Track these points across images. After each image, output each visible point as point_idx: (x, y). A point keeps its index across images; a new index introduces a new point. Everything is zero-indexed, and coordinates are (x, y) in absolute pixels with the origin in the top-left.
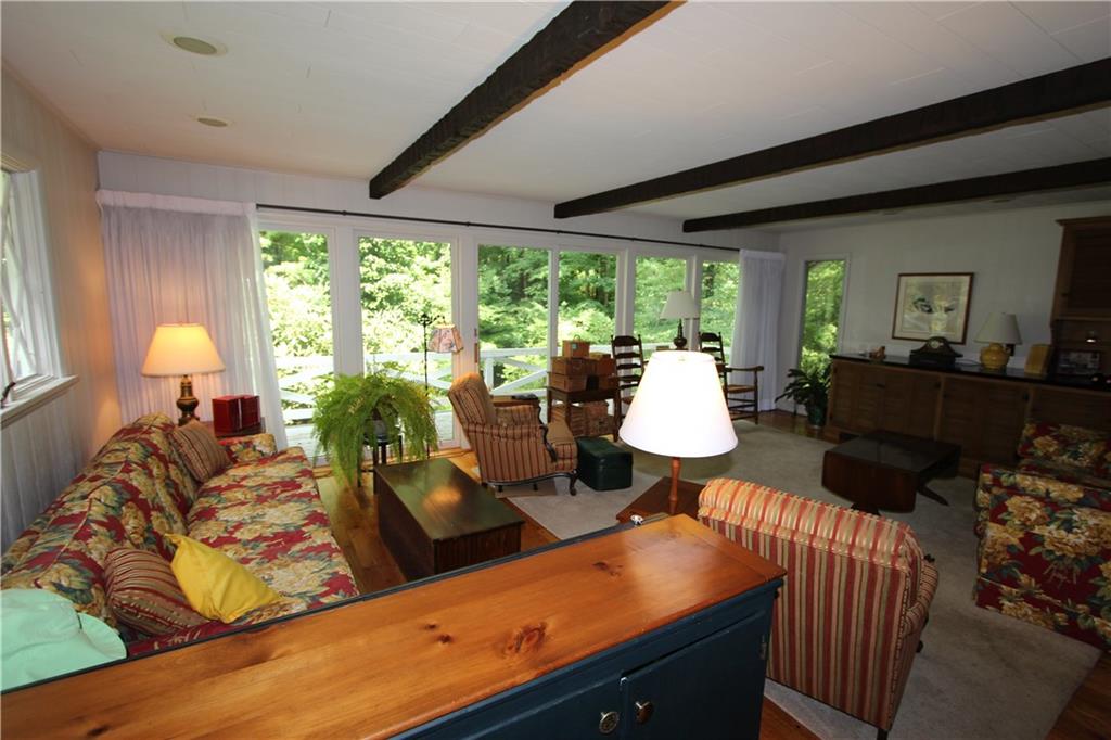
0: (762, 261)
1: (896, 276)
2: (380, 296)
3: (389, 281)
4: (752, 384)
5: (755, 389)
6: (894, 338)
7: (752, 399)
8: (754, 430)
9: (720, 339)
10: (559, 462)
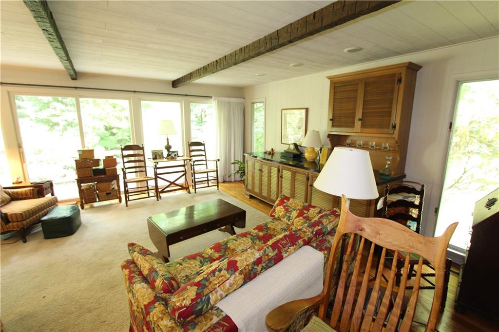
4: (215, 169)
5: (217, 171)
6: (282, 143)
7: (216, 176)
9: (204, 145)
10: (10, 224)
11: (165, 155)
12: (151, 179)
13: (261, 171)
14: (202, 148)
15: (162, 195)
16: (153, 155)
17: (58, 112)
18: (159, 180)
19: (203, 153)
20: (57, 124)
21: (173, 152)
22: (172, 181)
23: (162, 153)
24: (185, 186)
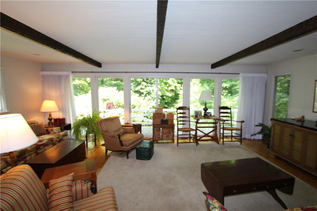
0: (253, 78)
1: (314, 81)
2: (145, 93)
3: (148, 89)
4: (240, 128)
5: (241, 130)
6: (314, 112)
7: (240, 134)
8: (238, 147)
9: (230, 109)
10: (123, 147)
11: (203, 115)
12: (193, 130)
13: (292, 136)
14: (229, 111)
15: (199, 142)
16: (195, 114)
17: (144, 87)
18: (198, 131)
19: (229, 115)
20: (143, 93)
21: (209, 113)
22: (206, 133)
23: (201, 113)
24: (215, 138)
